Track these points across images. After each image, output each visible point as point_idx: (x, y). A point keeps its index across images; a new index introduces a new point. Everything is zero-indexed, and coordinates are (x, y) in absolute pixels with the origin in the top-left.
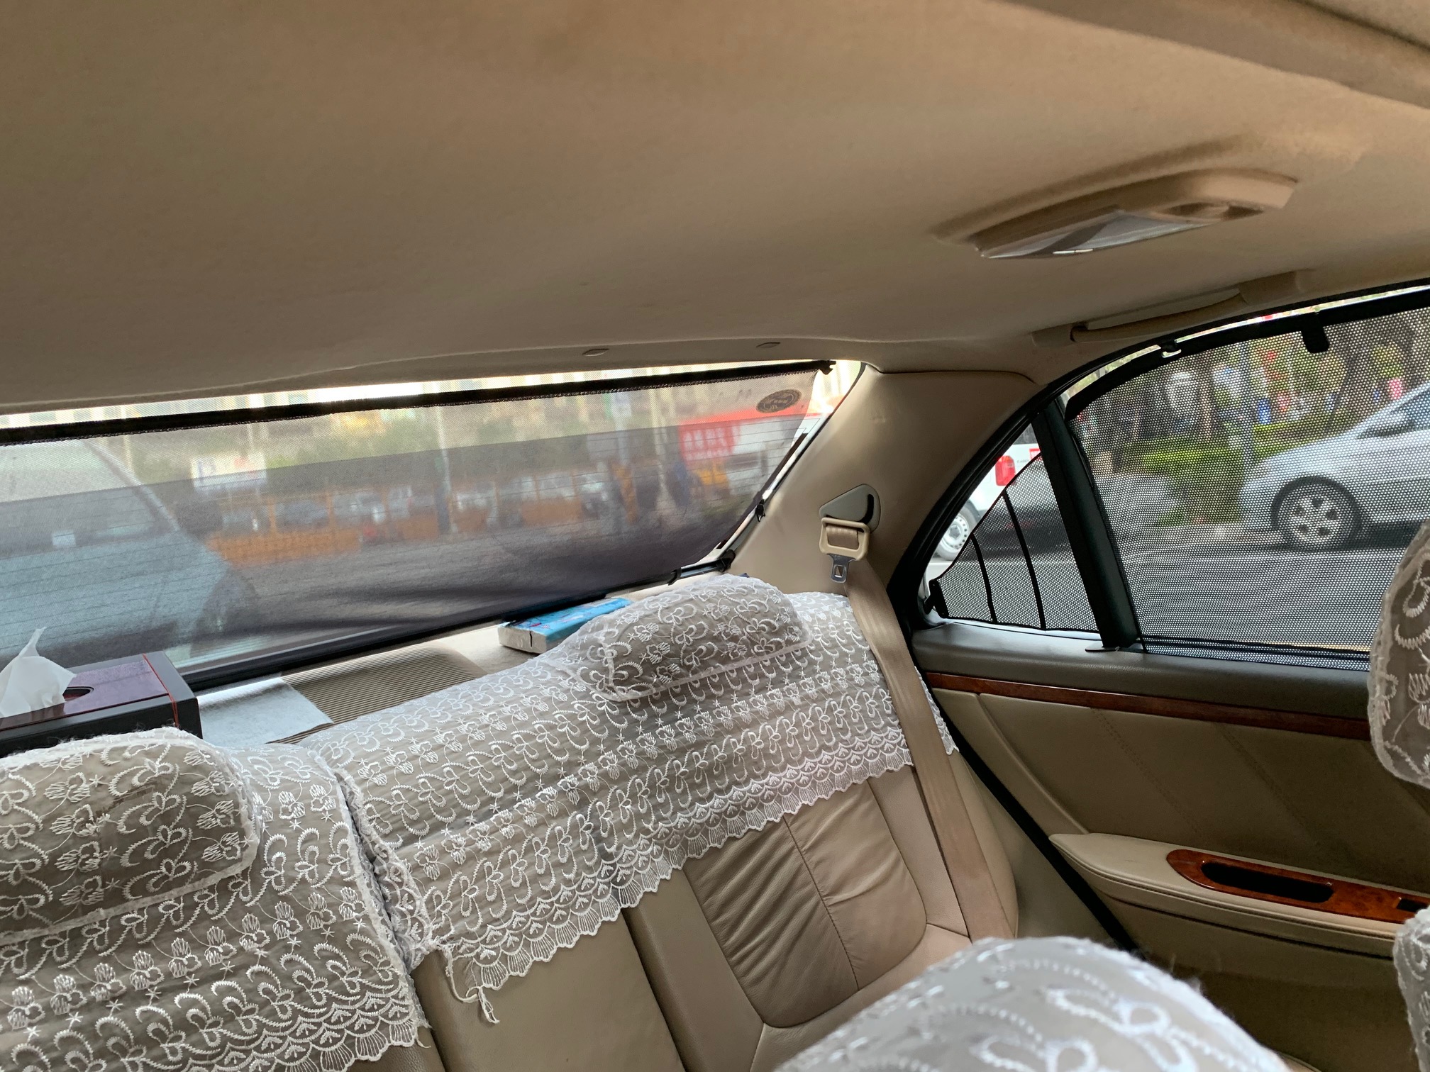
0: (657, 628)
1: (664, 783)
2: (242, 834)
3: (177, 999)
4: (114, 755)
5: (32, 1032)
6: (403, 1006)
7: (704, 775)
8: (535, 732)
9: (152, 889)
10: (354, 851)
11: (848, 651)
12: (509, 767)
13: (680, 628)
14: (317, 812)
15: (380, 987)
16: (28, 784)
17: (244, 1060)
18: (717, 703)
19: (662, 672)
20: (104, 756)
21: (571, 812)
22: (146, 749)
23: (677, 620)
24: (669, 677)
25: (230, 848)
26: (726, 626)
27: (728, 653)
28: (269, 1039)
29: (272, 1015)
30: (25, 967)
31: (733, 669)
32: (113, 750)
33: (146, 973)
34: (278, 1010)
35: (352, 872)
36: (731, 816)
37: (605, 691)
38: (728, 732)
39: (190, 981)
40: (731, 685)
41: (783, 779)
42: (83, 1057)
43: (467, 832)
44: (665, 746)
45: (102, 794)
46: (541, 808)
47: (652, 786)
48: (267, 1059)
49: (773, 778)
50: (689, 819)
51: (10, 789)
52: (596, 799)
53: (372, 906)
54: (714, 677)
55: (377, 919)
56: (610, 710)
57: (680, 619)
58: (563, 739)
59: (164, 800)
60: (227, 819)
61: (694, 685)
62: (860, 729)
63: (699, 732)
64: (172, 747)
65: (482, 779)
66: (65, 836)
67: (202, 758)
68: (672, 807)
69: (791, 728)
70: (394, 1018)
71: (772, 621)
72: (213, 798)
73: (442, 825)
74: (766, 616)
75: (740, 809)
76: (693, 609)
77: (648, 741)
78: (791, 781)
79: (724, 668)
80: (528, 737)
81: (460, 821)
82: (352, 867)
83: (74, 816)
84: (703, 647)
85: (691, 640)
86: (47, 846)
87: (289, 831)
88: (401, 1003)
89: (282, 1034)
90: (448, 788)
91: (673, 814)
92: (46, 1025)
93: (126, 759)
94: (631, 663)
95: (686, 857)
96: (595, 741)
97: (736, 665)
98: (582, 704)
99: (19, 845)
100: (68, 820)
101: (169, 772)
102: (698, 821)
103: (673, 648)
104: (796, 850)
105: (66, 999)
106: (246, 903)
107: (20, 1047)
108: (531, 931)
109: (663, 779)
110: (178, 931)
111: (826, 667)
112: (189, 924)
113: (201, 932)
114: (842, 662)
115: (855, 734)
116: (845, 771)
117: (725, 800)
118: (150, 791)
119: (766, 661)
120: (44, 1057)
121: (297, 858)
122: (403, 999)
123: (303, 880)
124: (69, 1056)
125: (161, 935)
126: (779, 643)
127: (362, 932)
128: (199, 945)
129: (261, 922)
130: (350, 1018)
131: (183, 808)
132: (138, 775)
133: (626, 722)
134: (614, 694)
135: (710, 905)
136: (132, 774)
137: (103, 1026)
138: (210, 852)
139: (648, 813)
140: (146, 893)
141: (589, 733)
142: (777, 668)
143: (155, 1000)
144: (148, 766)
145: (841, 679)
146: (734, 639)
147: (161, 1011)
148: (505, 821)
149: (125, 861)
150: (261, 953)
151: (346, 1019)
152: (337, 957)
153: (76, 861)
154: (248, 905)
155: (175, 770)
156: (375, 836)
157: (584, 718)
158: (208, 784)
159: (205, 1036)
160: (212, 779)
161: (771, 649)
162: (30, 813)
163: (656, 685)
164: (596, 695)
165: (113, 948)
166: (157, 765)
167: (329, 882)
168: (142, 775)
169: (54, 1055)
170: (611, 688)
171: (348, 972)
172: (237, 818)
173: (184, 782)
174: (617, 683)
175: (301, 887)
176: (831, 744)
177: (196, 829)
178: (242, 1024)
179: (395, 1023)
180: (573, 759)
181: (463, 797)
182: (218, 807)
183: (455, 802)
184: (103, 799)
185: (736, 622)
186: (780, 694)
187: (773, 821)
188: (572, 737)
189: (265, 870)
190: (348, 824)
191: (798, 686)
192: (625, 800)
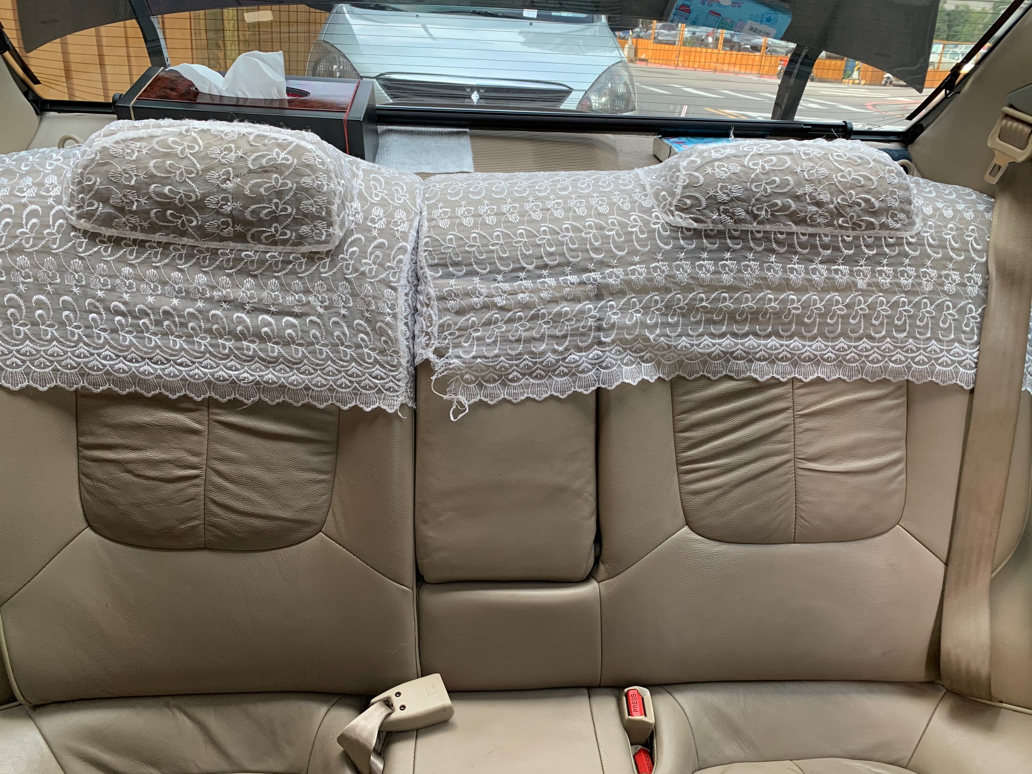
0: (738, 169)
1: (680, 308)
2: (330, 225)
3: (261, 317)
4: (258, 140)
5: (175, 302)
6: (397, 385)
7: (725, 316)
8: (585, 227)
9: (264, 241)
10: (406, 267)
11: (954, 256)
12: (548, 249)
13: (762, 177)
14: (392, 229)
15: (386, 366)
16: (200, 141)
17: (288, 373)
18: (773, 258)
19: (725, 212)
20: (251, 138)
21: (584, 301)
22: (280, 141)
23: (763, 167)
24: (732, 218)
25: (318, 231)
26: (815, 189)
27: (806, 216)
28: (306, 367)
29: (313, 352)
30: (183, 261)
31: (807, 232)
32: (258, 136)
33: (248, 293)
34: (318, 351)
35: (398, 281)
36: (736, 358)
37: (665, 212)
38: (769, 288)
39: (272, 308)
40: (797, 247)
41: (807, 348)
42: (198, 329)
43: (492, 286)
44: (698, 279)
45: (241, 164)
46: (559, 288)
47: (667, 307)
48: (301, 378)
49: (797, 343)
50: (692, 345)
51: (189, 141)
52: (611, 298)
53: (402, 309)
54: (782, 233)
55: (402, 320)
56: (661, 230)
57: (767, 168)
58: (605, 241)
59: (281, 181)
60: (320, 210)
61: (756, 234)
62: (920, 333)
63: (740, 278)
64: (297, 145)
65: (521, 250)
66: (212, 184)
67: (315, 160)
68: (679, 330)
69: (840, 306)
70: (388, 390)
71: (873, 200)
72: (313, 192)
73: (476, 273)
74: (868, 192)
75: (750, 357)
76: (786, 162)
77: (683, 268)
78: (815, 352)
79: (794, 228)
80: (576, 230)
81: (491, 276)
82: (399, 277)
83: (221, 173)
84: (779, 202)
85: (769, 191)
86: (201, 188)
87: (369, 235)
88: (397, 383)
89: (315, 367)
90: (491, 248)
91: (678, 336)
92: (184, 301)
93: (265, 145)
94: (697, 195)
95: (677, 373)
96: (633, 252)
97: (811, 230)
98: (639, 217)
99: (185, 181)
100: (217, 174)
101: (289, 163)
102: (700, 350)
103: (746, 192)
104: (791, 411)
105: (198, 290)
106: (322, 273)
107: (167, 308)
108: (510, 377)
109: (681, 305)
110: (275, 274)
111: (918, 263)
112: (283, 273)
113: (289, 281)
114: (939, 265)
115: (911, 335)
116: (881, 364)
117: (736, 344)
118: (272, 171)
119: (848, 236)
120: (177, 319)
121: (365, 255)
122: (399, 380)
123: (363, 273)
124: (191, 325)
125: (264, 273)
126: (872, 223)
127: (387, 324)
128: (285, 288)
129: (328, 290)
130: (360, 376)
131: (293, 192)
132: (267, 158)
133: (671, 246)
134: (672, 218)
135: (682, 420)
136: (263, 156)
137: (214, 315)
138: (305, 229)
139: (655, 326)
140: (260, 242)
141: (631, 243)
142: (858, 247)
143: (248, 312)
144: (275, 154)
145: (927, 281)
146: (819, 204)
147: (248, 320)
148: (525, 289)
149: (247, 215)
150: (321, 310)
151: (358, 376)
152: (367, 334)
153: (217, 203)
154: (323, 275)
155: (293, 163)
156: (424, 264)
157: (634, 230)
158: (313, 180)
159: (269, 348)
160: (317, 177)
161: (860, 226)
162: (195, 162)
163: (714, 222)
164: (656, 213)
165: (234, 270)
166: (282, 155)
167: (380, 281)
168: (269, 159)
169: (183, 320)
170: (672, 212)
171: (370, 347)
172: (329, 212)
173: (297, 173)
174: (678, 209)
175: (361, 277)
176: (877, 336)
177: (298, 209)
178: (293, 350)
179: (388, 393)
180: (606, 260)
181: (501, 259)
182: (316, 199)
183: (493, 261)
184: (242, 168)
185: (829, 189)
186: (847, 271)
187: (778, 379)
188: (614, 242)
189: (341, 256)
190: (410, 247)
191: (873, 271)
192: (637, 308)
